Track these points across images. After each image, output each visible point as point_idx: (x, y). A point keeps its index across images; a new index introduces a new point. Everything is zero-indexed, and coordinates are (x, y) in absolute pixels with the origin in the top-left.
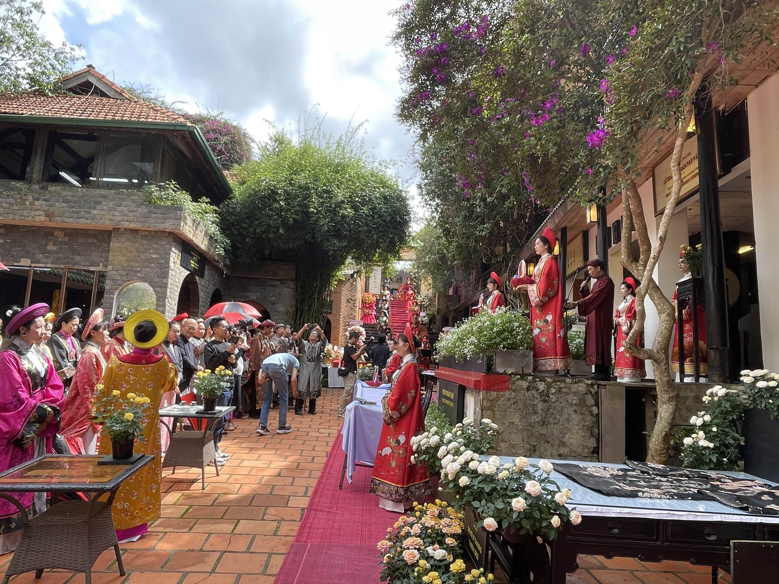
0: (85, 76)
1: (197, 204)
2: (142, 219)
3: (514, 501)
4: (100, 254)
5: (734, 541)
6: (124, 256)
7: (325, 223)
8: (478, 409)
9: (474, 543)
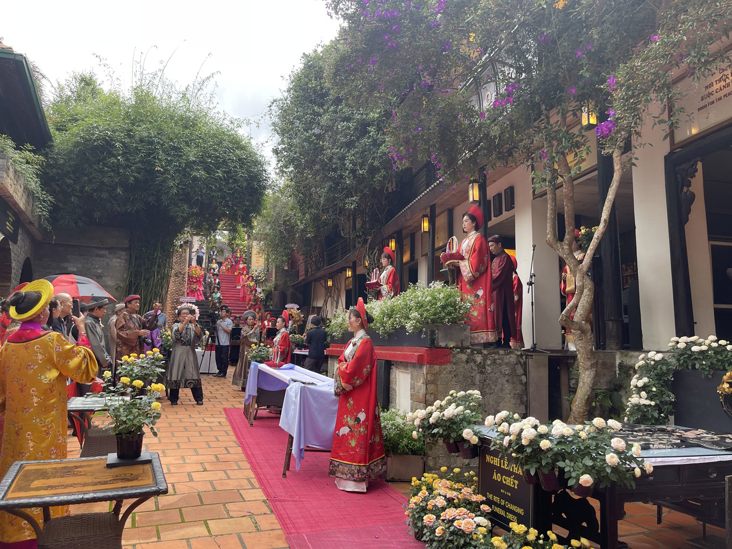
1: (19, 151)
3: (607, 457)
5: (727, 477)
7: (173, 184)
8: (420, 384)
9: (503, 508)
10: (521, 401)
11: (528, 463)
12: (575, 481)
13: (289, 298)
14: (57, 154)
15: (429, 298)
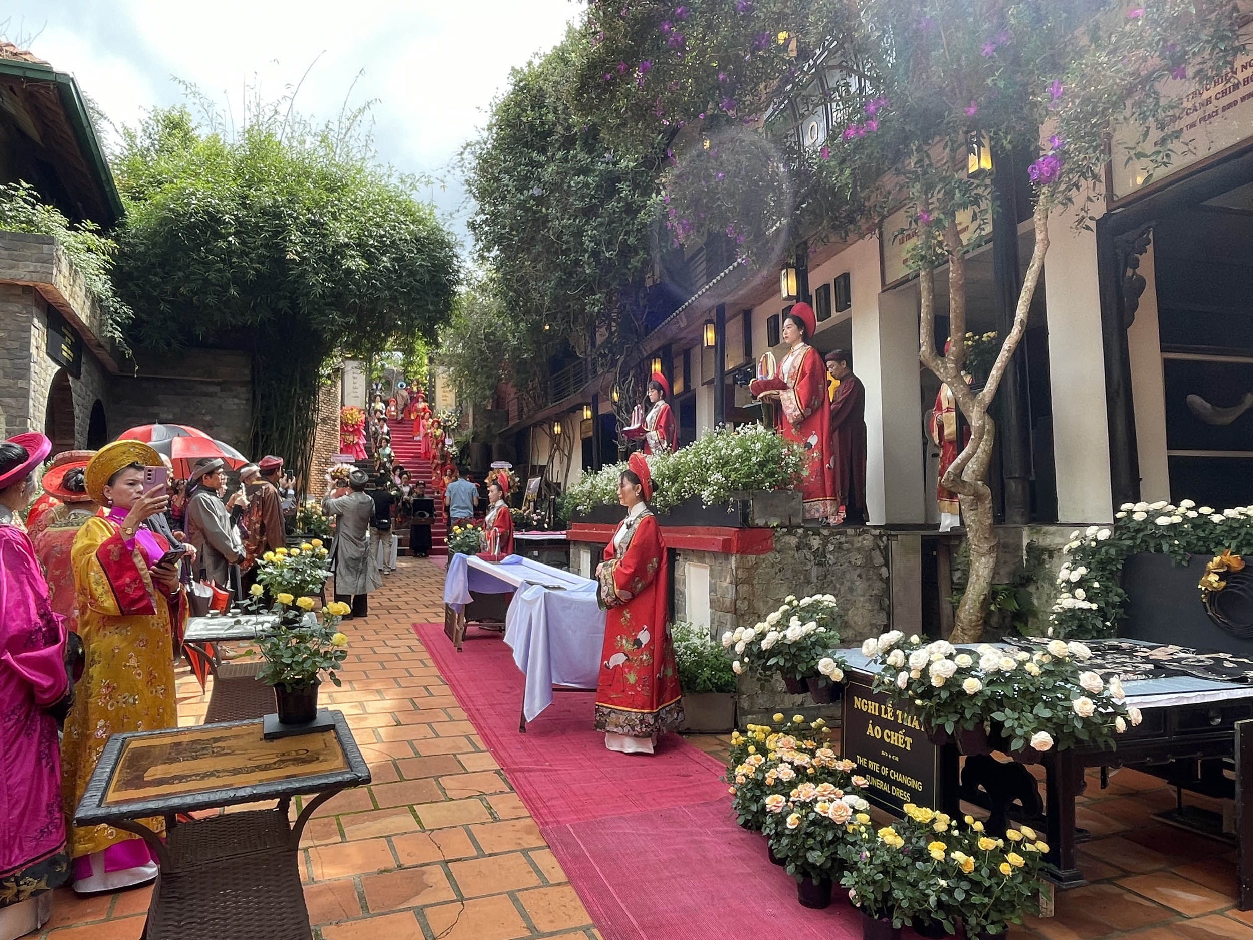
1: (74, 232)
3: (1078, 703)
5: (1239, 722)
7: (317, 280)
8: (726, 583)
9: (886, 779)
10: (881, 605)
11: (942, 714)
12: (1022, 742)
13: (495, 455)
14: (135, 236)
15: (738, 451)
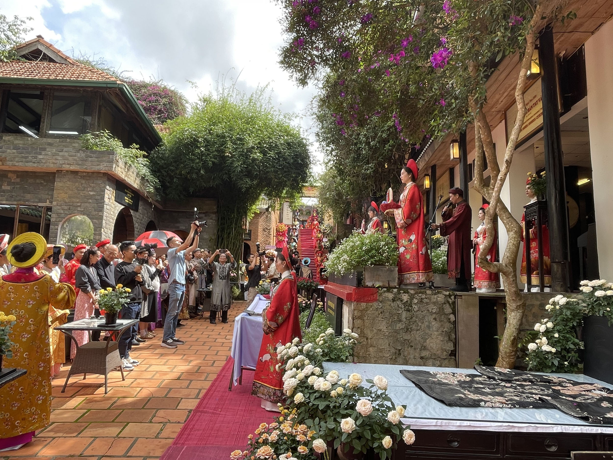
0: (35, 45)
1: (129, 149)
2: (80, 162)
3: (343, 421)
4: (47, 192)
5: (574, 452)
6: (66, 193)
7: (238, 165)
8: (351, 318)
10: (449, 338)
14: (165, 150)
